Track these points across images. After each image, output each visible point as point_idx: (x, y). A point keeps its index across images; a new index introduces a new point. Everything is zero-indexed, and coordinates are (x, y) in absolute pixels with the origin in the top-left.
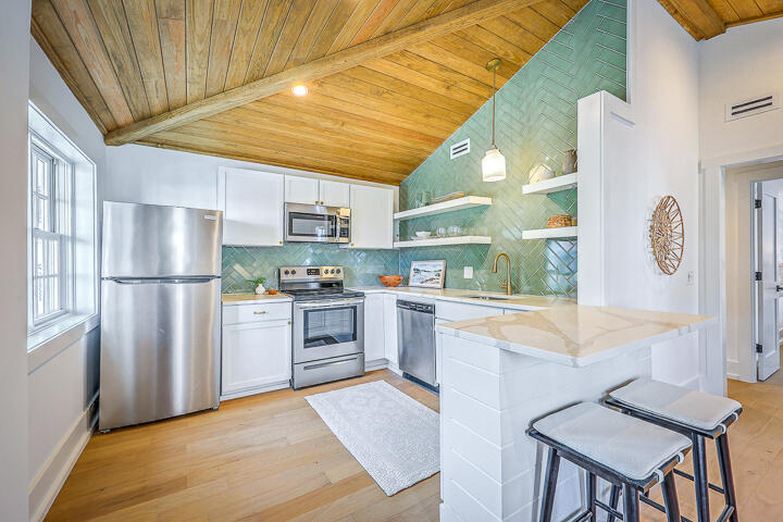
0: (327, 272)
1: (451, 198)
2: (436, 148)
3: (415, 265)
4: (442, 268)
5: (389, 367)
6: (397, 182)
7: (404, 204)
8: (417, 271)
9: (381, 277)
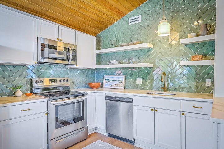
0: (61, 81)
1: (133, 44)
2: (120, 18)
3: (106, 77)
4: (124, 79)
5: (98, 131)
6: (95, 34)
7: (99, 46)
8: (108, 80)
9: (89, 84)
